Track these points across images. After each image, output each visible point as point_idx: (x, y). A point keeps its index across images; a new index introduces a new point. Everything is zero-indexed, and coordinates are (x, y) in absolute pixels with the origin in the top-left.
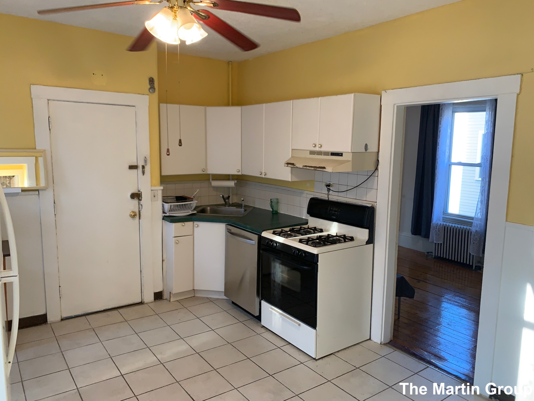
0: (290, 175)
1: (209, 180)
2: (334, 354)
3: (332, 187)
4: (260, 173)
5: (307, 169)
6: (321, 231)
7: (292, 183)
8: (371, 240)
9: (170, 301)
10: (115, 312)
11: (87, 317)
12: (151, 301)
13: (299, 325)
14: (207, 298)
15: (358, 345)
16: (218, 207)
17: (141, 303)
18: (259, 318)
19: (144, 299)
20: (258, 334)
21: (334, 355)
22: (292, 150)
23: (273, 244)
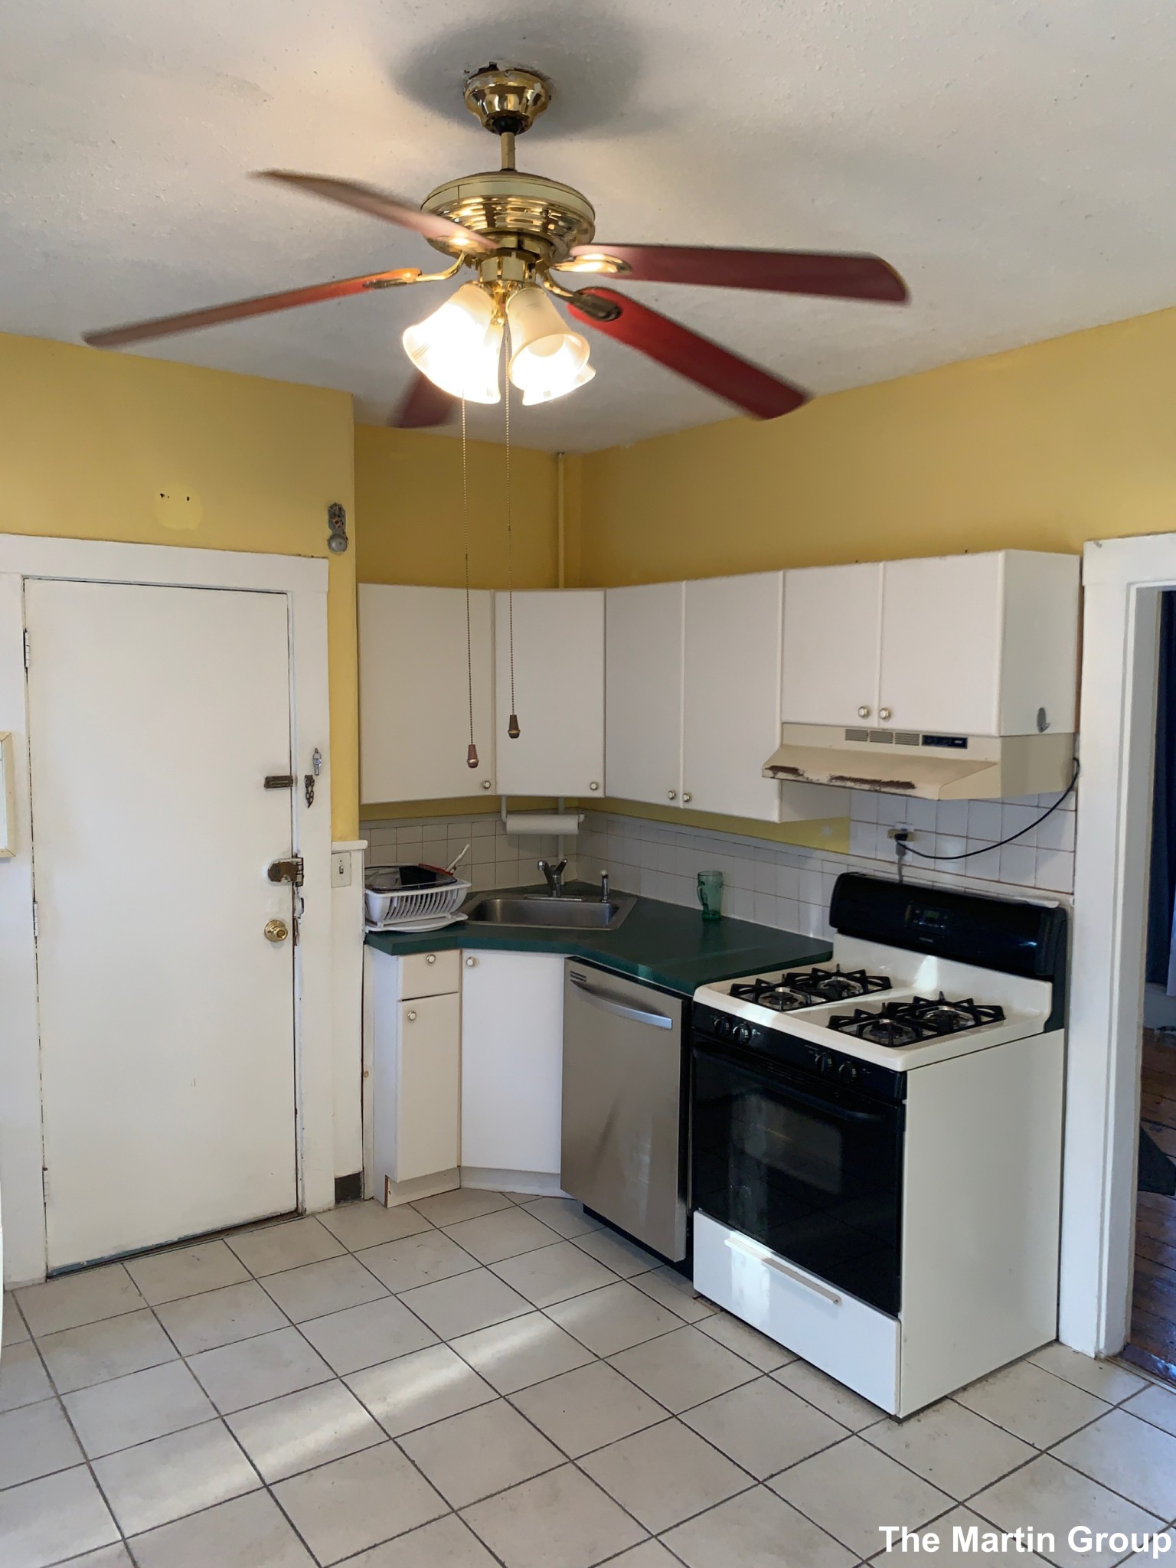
0: (776, 802)
1: (499, 812)
2: (954, 1398)
3: (912, 840)
4: (671, 795)
5: (844, 787)
6: (885, 984)
7: (782, 826)
8: (1058, 1019)
9: (386, 1205)
10: (216, 1245)
11: (128, 1264)
12: (326, 1207)
13: (837, 1301)
14: (500, 1192)
15: (1023, 1364)
16: (526, 898)
17: (297, 1214)
18: (685, 1269)
19: (303, 1200)
20: (689, 1324)
21: (952, 1400)
22: (783, 724)
23: (738, 1031)
